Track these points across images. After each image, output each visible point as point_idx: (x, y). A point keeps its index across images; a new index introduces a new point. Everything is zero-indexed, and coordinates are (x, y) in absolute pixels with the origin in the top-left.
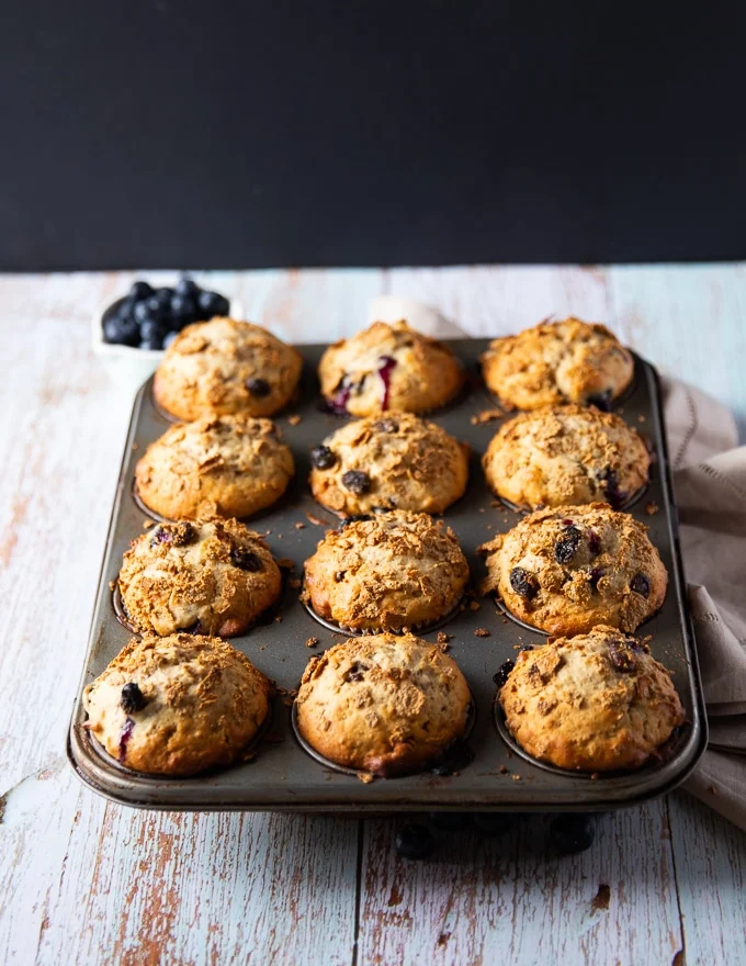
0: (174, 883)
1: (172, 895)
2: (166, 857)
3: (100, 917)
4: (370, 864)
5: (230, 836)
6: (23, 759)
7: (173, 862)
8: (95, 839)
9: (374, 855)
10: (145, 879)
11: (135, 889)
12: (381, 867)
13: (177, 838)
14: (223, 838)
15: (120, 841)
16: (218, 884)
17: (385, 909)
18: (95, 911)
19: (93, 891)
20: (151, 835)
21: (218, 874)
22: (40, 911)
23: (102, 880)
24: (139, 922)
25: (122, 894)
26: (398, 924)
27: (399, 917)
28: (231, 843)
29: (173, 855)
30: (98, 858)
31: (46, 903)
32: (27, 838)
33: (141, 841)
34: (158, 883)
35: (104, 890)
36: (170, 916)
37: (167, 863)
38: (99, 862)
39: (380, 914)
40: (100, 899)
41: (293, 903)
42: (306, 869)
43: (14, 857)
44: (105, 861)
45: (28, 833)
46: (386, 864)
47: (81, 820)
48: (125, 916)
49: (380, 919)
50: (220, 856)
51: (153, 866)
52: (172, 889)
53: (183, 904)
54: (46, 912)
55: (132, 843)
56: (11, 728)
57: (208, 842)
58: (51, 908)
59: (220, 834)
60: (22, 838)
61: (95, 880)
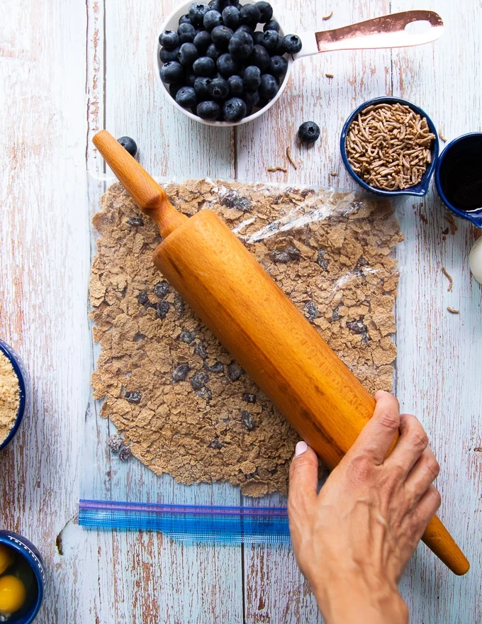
0: (154, 596)
1: (154, 603)
2: (148, 579)
3: (123, 617)
4: (248, 584)
5: (178, 564)
6: (63, 508)
7: (152, 582)
8: (111, 566)
9: (250, 576)
10: (139, 593)
11: (136, 599)
12: (254, 585)
13: (152, 565)
14: (174, 565)
15: (124, 568)
16: (176, 596)
17: (257, 612)
18: (120, 613)
19: (116, 601)
20: (138, 564)
21: (175, 590)
22: (93, 612)
23: (119, 593)
24: (141, 620)
25: (130, 604)
26: (263, 621)
27: (264, 617)
28: (179, 569)
29: (151, 578)
30: (115, 579)
31: (95, 608)
32: (77, 563)
33: (134, 567)
34: (146, 595)
35: (121, 600)
36: (156, 616)
37: (149, 583)
38: (116, 582)
39: (255, 615)
40: (120, 605)
41: (213, 609)
42: (217, 586)
43: (74, 578)
44: (118, 581)
45: (77, 561)
46: (256, 582)
47: (101, 553)
48: (134, 616)
49: (255, 618)
50: (175, 578)
51: (143, 584)
52: (154, 599)
53: (161, 609)
54: (96, 613)
55: (130, 569)
56: (52, 485)
57: (167, 568)
58: (98, 610)
59: (173, 563)
60: (75, 566)
61: (116, 593)
